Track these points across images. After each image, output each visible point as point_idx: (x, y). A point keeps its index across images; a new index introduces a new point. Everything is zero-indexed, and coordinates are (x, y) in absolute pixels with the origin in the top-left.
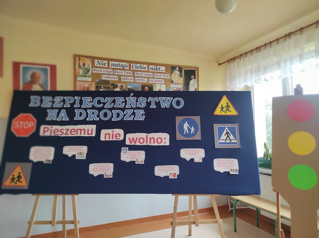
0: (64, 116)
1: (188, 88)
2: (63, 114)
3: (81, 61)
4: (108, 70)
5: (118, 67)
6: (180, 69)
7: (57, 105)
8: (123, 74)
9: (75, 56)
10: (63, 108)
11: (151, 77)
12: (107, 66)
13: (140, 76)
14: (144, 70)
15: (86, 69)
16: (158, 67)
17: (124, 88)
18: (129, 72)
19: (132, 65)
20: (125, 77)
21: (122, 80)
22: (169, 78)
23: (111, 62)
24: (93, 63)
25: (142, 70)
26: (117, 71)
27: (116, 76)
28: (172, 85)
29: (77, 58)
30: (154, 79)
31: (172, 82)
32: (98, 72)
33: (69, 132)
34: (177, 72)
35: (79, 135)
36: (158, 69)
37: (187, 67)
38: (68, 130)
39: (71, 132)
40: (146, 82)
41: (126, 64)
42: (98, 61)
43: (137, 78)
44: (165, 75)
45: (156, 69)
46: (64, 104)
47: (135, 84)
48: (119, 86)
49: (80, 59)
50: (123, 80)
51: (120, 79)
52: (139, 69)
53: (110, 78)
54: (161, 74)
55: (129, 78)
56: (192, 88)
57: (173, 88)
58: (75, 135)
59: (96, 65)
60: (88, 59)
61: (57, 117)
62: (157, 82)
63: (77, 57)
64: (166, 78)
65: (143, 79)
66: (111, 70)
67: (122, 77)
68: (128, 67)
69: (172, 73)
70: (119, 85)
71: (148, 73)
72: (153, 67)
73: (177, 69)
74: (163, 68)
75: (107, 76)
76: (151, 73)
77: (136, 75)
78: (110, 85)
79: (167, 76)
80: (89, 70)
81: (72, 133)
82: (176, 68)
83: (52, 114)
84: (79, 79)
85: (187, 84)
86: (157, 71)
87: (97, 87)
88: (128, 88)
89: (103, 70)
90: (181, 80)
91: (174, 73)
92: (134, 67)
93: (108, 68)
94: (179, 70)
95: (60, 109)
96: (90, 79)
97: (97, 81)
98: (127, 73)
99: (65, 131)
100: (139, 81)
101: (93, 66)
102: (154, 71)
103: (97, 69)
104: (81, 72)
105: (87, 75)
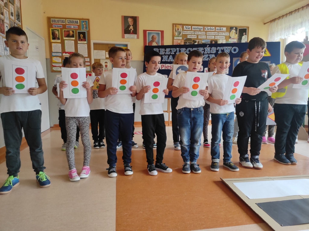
0: (171, 59)
2: (171, 57)
4: (191, 32)
5: (197, 30)
6: (236, 29)
7: (168, 53)
8: (200, 34)
9: (173, 24)
11: (217, 35)
12: (190, 30)
13: (210, 34)
14: (213, 30)
15: (179, 32)
16: (221, 28)
17: (200, 43)
18: (203, 32)
19: (205, 27)
20: (201, 36)
23: (193, 27)
24: (183, 28)
25: (211, 30)
26: (196, 32)
27: (195, 36)
30: (218, 36)
31: (230, 37)
32: (186, 34)
34: (234, 31)
36: (221, 30)
37: (241, 27)
40: (214, 38)
41: (201, 27)
42: (186, 27)
43: (208, 36)
44: (226, 33)
45: (220, 30)
46: (171, 52)
47: (206, 40)
48: (197, 42)
49: (176, 26)
50: (200, 38)
52: (210, 30)
53: (192, 37)
54: (223, 33)
55: (203, 36)
57: (231, 41)
60: (180, 26)
61: (168, 60)
62: (220, 38)
63: (174, 25)
64: (226, 35)
65: (212, 36)
66: (193, 32)
67: (199, 36)
68: (203, 29)
69: (230, 32)
70: (197, 41)
71: (215, 33)
72: (218, 28)
73: (234, 28)
74: (225, 29)
75: (190, 36)
76: (217, 33)
77: (207, 34)
78: (192, 41)
79: (227, 34)
82: (233, 28)
83: (165, 58)
84: (175, 38)
85: (240, 38)
87: (184, 43)
88: (202, 43)
89: (188, 32)
90: (237, 36)
91: (231, 32)
92: (206, 29)
94: (235, 30)
95: (169, 55)
97: (185, 39)
98: (202, 33)
100: (209, 38)
101: (183, 30)
102: (219, 31)
103: (185, 31)
104: (176, 34)
105: (180, 36)
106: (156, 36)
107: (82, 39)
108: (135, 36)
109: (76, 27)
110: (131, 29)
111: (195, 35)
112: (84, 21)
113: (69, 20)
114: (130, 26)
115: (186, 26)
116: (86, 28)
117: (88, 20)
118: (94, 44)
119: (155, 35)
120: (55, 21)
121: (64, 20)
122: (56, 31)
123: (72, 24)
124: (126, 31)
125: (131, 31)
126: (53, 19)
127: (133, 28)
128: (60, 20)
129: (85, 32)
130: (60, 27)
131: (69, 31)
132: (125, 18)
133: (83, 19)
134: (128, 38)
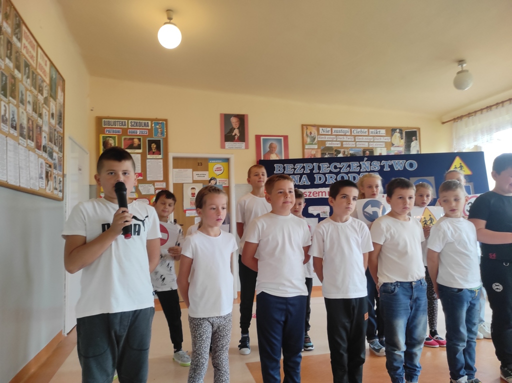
0: (305, 181)
1: (409, 150)
2: (305, 178)
3: (308, 130)
4: (332, 137)
5: (341, 134)
6: (401, 131)
7: (298, 171)
8: (345, 140)
9: (303, 125)
10: (303, 174)
11: (372, 141)
12: (330, 133)
13: (361, 140)
14: (365, 134)
15: (313, 137)
16: (378, 130)
17: (346, 153)
18: (350, 137)
19: (353, 130)
20: (347, 143)
21: (344, 146)
22: (390, 141)
23: (334, 129)
24: (318, 131)
25: (363, 134)
26: (340, 137)
28: (392, 148)
29: (305, 127)
30: (374, 143)
31: (393, 145)
32: (323, 139)
33: (311, 195)
34: (397, 135)
35: (320, 197)
37: (408, 128)
38: (311, 192)
39: (313, 194)
40: (367, 146)
41: (347, 129)
42: (322, 129)
43: (358, 143)
44: (385, 138)
45: (377, 133)
46: (304, 170)
47: (356, 149)
48: (342, 152)
49: (307, 129)
51: (342, 144)
52: (360, 134)
53: (334, 144)
54: (382, 138)
55: (350, 143)
56: (413, 151)
57: (394, 151)
58: (317, 197)
59: (320, 133)
61: (300, 182)
62: (377, 146)
64: (386, 141)
65: (364, 143)
66: (334, 137)
67: (344, 143)
68: (349, 132)
69: (392, 136)
70: (342, 150)
71: (369, 137)
72: (373, 130)
73: (398, 131)
74: (383, 132)
75: (331, 142)
76: (371, 137)
77: (357, 140)
78: (334, 151)
79: (388, 139)
80: (315, 139)
81: (315, 195)
82: (396, 130)
83: (295, 179)
86: (377, 135)
88: (351, 154)
89: (327, 137)
90: (403, 142)
91: (394, 135)
92: (355, 132)
93: (331, 135)
94: (399, 132)
95: (301, 175)
96: (316, 147)
97: (322, 147)
98: (349, 139)
99: (308, 194)
100: (360, 146)
101: (318, 134)
102: (374, 135)
103: (322, 136)
104: (309, 140)
105: (314, 143)
106: (275, 144)
107: (154, 151)
108: (243, 145)
109: (146, 132)
110: (236, 135)
111: (338, 141)
112: (158, 123)
113: (133, 121)
114: (235, 129)
115: (324, 128)
116: (162, 133)
117: (166, 120)
118: (174, 158)
119: (274, 142)
120: (109, 123)
121: (125, 122)
122: (111, 139)
123: (138, 127)
124: (228, 137)
125: (236, 137)
126: (106, 120)
127: (240, 132)
128: (118, 121)
129: (160, 140)
130: (118, 132)
131: (134, 138)
132: (226, 118)
133: (156, 119)
134: (230, 148)
